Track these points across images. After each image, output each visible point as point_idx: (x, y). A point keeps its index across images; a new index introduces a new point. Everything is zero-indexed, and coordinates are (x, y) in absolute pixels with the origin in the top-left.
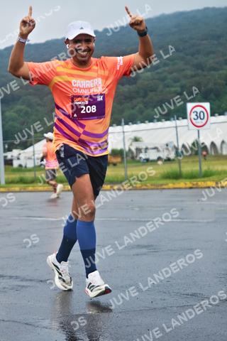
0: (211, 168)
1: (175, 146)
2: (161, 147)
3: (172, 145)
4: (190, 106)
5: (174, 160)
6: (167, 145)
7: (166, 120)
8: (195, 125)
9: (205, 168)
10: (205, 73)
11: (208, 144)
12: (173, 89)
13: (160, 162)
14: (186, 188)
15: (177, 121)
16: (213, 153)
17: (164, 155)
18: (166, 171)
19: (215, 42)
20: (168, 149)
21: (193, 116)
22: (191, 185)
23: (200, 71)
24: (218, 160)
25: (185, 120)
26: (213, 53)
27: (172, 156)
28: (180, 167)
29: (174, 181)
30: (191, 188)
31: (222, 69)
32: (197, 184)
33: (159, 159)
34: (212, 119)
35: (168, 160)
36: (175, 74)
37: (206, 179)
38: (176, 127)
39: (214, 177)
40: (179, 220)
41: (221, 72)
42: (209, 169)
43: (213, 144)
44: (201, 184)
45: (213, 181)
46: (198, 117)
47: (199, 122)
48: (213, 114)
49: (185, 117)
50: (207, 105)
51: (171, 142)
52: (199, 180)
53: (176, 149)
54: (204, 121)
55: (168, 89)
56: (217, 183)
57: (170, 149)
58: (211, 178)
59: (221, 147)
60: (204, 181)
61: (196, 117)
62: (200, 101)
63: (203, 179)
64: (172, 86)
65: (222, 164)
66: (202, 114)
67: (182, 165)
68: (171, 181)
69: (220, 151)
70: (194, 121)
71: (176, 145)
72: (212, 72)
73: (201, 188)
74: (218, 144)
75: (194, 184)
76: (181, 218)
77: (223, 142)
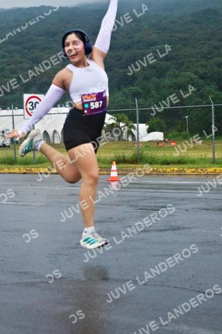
4: (26, 96)
5: (9, 146)
7: (3, 109)
8: (28, 113)
9: (38, 156)
14: (20, 173)
15: (14, 110)
19: (51, 39)
20: (3, 136)
21: (29, 106)
22: (25, 171)
25: (21, 110)
26: (49, 49)
27: (8, 142)
28: (15, 153)
29: (10, 166)
30: (25, 173)
32: (30, 170)
35: (4, 146)
36: (12, 66)
37: (39, 165)
38: (13, 116)
39: (46, 164)
42: (42, 156)
43: (46, 133)
44: (34, 170)
45: (46, 167)
46: (34, 107)
49: (21, 107)
50: (42, 97)
51: (7, 130)
52: (32, 166)
57: (6, 136)
58: (43, 165)
59: (53, 137)
60: (37, 168)
61: (31, 108)
62: (35, 93)
63: (36, 166)
67: (17, 151)
68: (6, 166)
69: (52, 141)
70: (30, 111)
73: (34, 173)
74: (50, 133)
75: (27, 170)
76: (15, 202)
77: (55, 131)
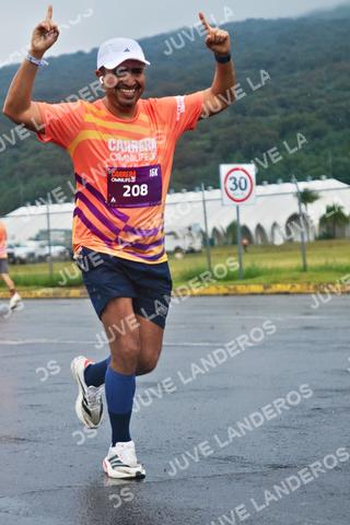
0: (257, 263)
1: (201, 232)
2: (180, 231)
3: (198, 229)
4: (224, 169)
5: (200, 252)
6: (190, 229)
7: (189, 190)
8: (229, 196)
9: (247, 264)
10: (248, 118)
11: (252, 228)
12: (198, 143)
13: (178, 255)
14: (218, 295)
15: (206, 192)
16: (260, 242)
17: (185, 244)
18: (188, 268)
20: (191, 235)
21: (230, 184)
22: (226, 291)
23: (239, 116)
24: (267, 251)
25: (217, 191)
27: (198, 245)
28: (209, 264)
30: (226, 295)
31: (275, 114)
32: (235, 289)
33: (178, 249)
34: (259, 190)
35: (192, 251)
37: (249, 281)
38: (204, 201)
39: (261, 278)
40: (207, 344)
41: (272, 118)
42: (253, 265)
43: (259, 228)
44: (241, 288)
45: (260, 284)
46: (237, 186)
47: (239, 194)
48: (259, 183)
49: (217, 186)
50: (251, 168)
51: (196, 225)
52: (238, 282)
53: (204, 234)
54: (246, 192)
55: (191, 143)
56: (265, 288)
57: (195, 235)
58: (257, 280)
59: (273, 233)
60: (246, 285)
61: (234, 187)
62: (239, 162)
63: (245, 281)
64: (198, 139)
65: (274, 259)
66: (243, 181)
67: (212, 259)
69: (269, 239)
70: (231, 193)
71: (204, 229)
72: (259, 118)
73: (242, 295)
74: (267, 227)
75: (230, 289)
76: (210, 342)
77: (275, 225)
